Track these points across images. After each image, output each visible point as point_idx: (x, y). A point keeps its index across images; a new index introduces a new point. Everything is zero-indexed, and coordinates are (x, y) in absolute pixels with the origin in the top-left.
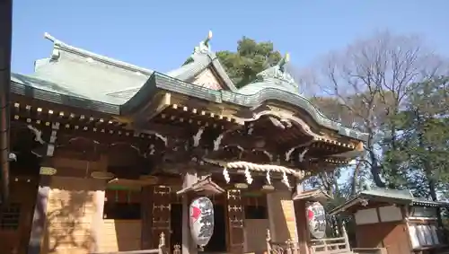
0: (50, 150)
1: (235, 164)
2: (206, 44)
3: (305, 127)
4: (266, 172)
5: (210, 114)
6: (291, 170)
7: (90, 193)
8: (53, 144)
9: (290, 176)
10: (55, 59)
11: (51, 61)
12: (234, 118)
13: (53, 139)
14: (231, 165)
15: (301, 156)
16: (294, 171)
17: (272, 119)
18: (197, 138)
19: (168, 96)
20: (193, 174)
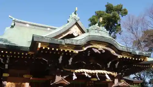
0: (7, 66)
1: (79, 71)
2: (75, 13)
3: (113, 52)
4: (96, 74)
5: (60, 50)
6: (110, 72)
7: (23, 84)
8: (7, 64)
9: (110, 75)
10: (12, 27)
11: (11, 28)
12: (72, 50)
13: (7, 62)
14: (76, 71)
15: (117, 65)
16: (111, 73)
17: (93, 49)
18: (60, 59)
19: (40, 44)
20: (59, 76)
